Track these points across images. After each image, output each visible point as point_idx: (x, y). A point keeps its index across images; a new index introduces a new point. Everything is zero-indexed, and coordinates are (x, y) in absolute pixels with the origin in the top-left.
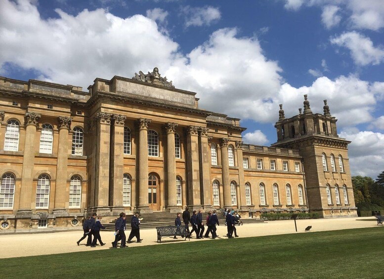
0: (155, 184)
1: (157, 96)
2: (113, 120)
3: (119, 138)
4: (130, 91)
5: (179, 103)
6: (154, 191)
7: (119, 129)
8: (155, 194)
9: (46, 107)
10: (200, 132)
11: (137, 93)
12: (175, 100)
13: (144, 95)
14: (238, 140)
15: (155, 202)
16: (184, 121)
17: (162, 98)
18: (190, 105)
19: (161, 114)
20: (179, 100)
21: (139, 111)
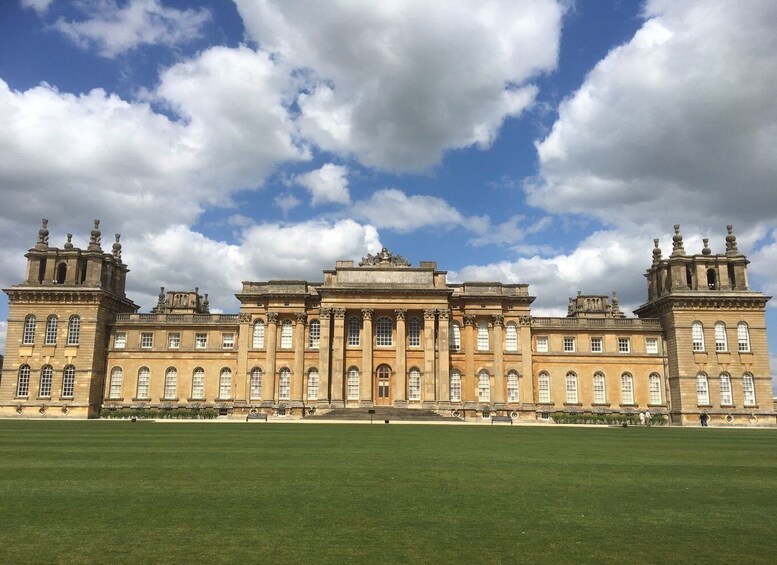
0: (387, 376)
1: (383, 280)
2: (332, 314)
3: (339, 332)
4: (351, 280)
5: (411, 284)
6: (387, 384)
7: (339, 322)
8: (387, 388)
9: (283, 305)
10: (437, 316)
11: (360, 281)
12: (405, 281)
13: (368, 281)
14: (523, 314)
15: (387, 395)
16: (416, 304)
17: (389, 281)
18: (425, 284)
19: (387, 301)
20: (411, 281)
21: (362, 300)
